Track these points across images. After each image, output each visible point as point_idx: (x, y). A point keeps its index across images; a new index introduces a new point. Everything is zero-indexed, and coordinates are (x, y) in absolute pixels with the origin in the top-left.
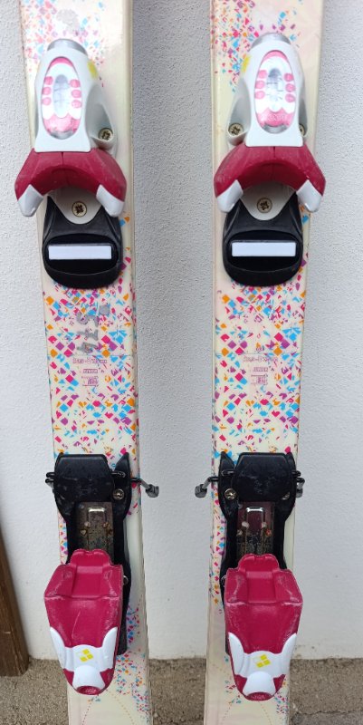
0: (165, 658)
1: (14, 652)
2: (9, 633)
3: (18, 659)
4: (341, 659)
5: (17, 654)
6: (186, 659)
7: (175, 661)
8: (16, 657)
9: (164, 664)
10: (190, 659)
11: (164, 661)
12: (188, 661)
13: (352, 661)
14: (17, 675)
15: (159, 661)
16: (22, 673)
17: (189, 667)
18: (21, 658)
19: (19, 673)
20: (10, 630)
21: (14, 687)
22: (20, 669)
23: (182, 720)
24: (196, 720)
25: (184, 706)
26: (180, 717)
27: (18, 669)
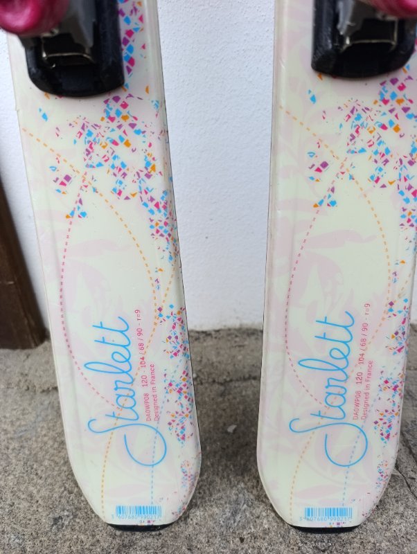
0: (205, 328)
1: (22, 314)
2: (11, 283)
3: (29, 324)
5: (27, 317)
6: (229, 330)
7: (218, 331)
8: (26, 322)
9: (204, 335)
10: (235, 329)
11: (203, 332)
12: (232, 331)
14: (31, 348)
15: (198, 332)
16: (37, 345)
17: (234, 336)
18: (33, 323)
19: (33, 345)
20: (14, 280)
21: (25, 357)
22: (33, 338)
23: (228, 379)
24: (245, 379)
25: (230, 368)
26: (225, 377)
27: (30, 338)
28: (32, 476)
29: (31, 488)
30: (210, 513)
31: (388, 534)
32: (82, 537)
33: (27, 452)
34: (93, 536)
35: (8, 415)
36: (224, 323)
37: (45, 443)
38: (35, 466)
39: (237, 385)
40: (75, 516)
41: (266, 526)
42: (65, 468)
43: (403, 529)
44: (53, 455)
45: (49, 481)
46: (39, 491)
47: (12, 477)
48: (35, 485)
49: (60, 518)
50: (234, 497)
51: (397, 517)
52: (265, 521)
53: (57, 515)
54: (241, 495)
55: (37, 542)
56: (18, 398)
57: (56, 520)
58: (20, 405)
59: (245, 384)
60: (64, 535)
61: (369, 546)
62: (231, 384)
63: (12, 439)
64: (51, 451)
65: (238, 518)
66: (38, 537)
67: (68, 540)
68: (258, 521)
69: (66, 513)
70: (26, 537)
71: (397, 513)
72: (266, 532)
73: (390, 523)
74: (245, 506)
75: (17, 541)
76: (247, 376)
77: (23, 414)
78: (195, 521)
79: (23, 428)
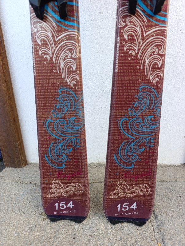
2: (17, 144)
4: (164, 165)
5: (21, 156)
6: (94, 164)
7: (90, 164)
8: (21, 158)
10: (96, 164)
13: (169, 166)
14: (21, 168)
16: (23, 167)
17: (96, 166)
18: (23, 159)
19: (22, 166)
21: (19, 171)
22: (22, 164)
23: (92, 182)
24: (98, 182)
25: (93, 178)
26: (91, 181)
27: (21, 164)
28: (21, 213)
30: (82, 227)
31: (141, 237)
32: (38, 234)
33: (20, 205)
34: (42, 233)
35: (13, 192)
36: (92, 162)
37: (26, 202)
38: (22, 210)
39: (95, 184)
40: (36, 227)
41: (101, 232)
42: (33, 211)
43: (146, 235)
44: (29, 206)
45: (27, 215)
46: (24, 218)
47: (14, 213)
48: (22, 216)
49: (31, 227)
50: (91, 223)
51: (145, 231)
52: (100, 230)
54: (93, 222)
55: (23, 235)
56: (17, 186)
57: (29, 228)
58: (17, 189)
59: (98, 184)
60: (32, 233)
61: (134, 240)
62: (93, 184)
63: (14, 200)
64: (28, 205)
65: (91, 229)
66: (23, 233)
67: (33, 234)
68: (98, 231)
70: (19, 233)
71: (145, 230)
72: (100, 234)
73: (142, 233)
74: (94, 225)
75: (16, 234)
76: (99, 181)
77: (18, 192)
78: (77, 230)
79: (18, 197)
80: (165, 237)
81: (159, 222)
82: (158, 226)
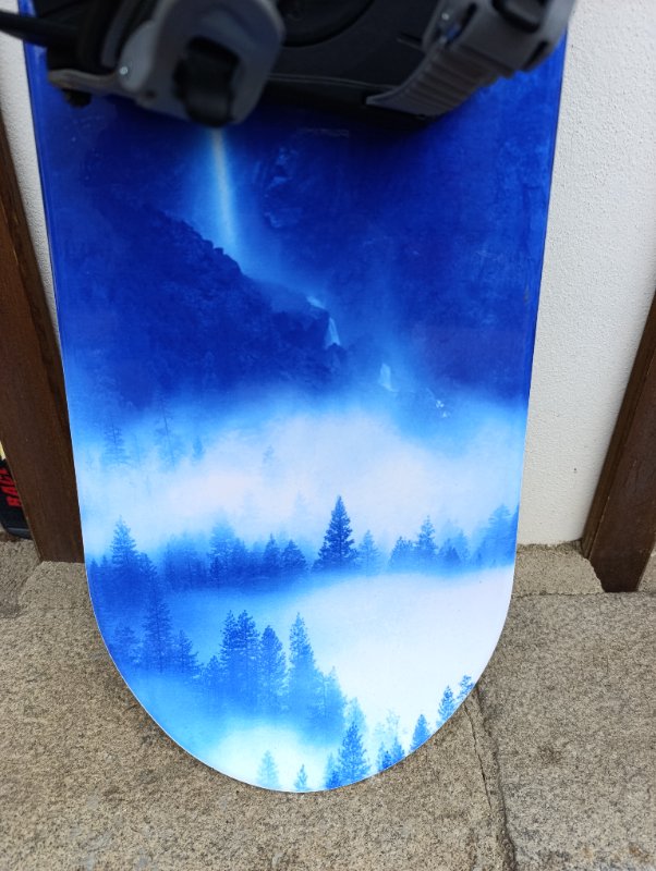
29: (115, 710)
35: (79, 638)
47: (94, 701)
49: (148, 736)
53: (145, 735)
56: (87, 620)
57: (145, 739)
63: (89, 663)
69: (153, 733)
79: (98, 652)
80: (501, 748)
81: (487, 712)
82: (485, 720)
